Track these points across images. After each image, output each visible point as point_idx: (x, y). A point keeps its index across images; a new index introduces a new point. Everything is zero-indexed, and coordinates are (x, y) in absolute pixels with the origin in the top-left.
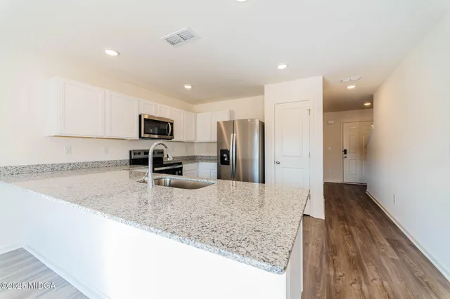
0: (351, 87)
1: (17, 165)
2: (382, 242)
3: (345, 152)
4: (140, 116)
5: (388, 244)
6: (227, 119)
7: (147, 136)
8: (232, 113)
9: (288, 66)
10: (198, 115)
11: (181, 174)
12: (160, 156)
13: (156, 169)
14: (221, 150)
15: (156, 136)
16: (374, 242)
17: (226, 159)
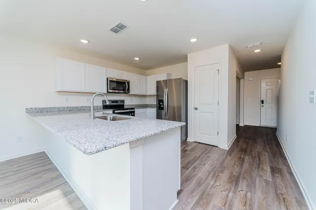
0: (257, 51)
1: (40, 107)
2: (265, 168)
3: (262, 102)
4: (107, 79)
5: (269, 170)
6: (165, 79)
7: (111, 91)
8: (169, 75)
9: (198, 39)
10: (148, 77)
11: (134, 115)
12: (122, 104)
13: (116, 112)
14: (159, 100)
15: (122, 92)
16: (259, 167)
17: (162, 106)
